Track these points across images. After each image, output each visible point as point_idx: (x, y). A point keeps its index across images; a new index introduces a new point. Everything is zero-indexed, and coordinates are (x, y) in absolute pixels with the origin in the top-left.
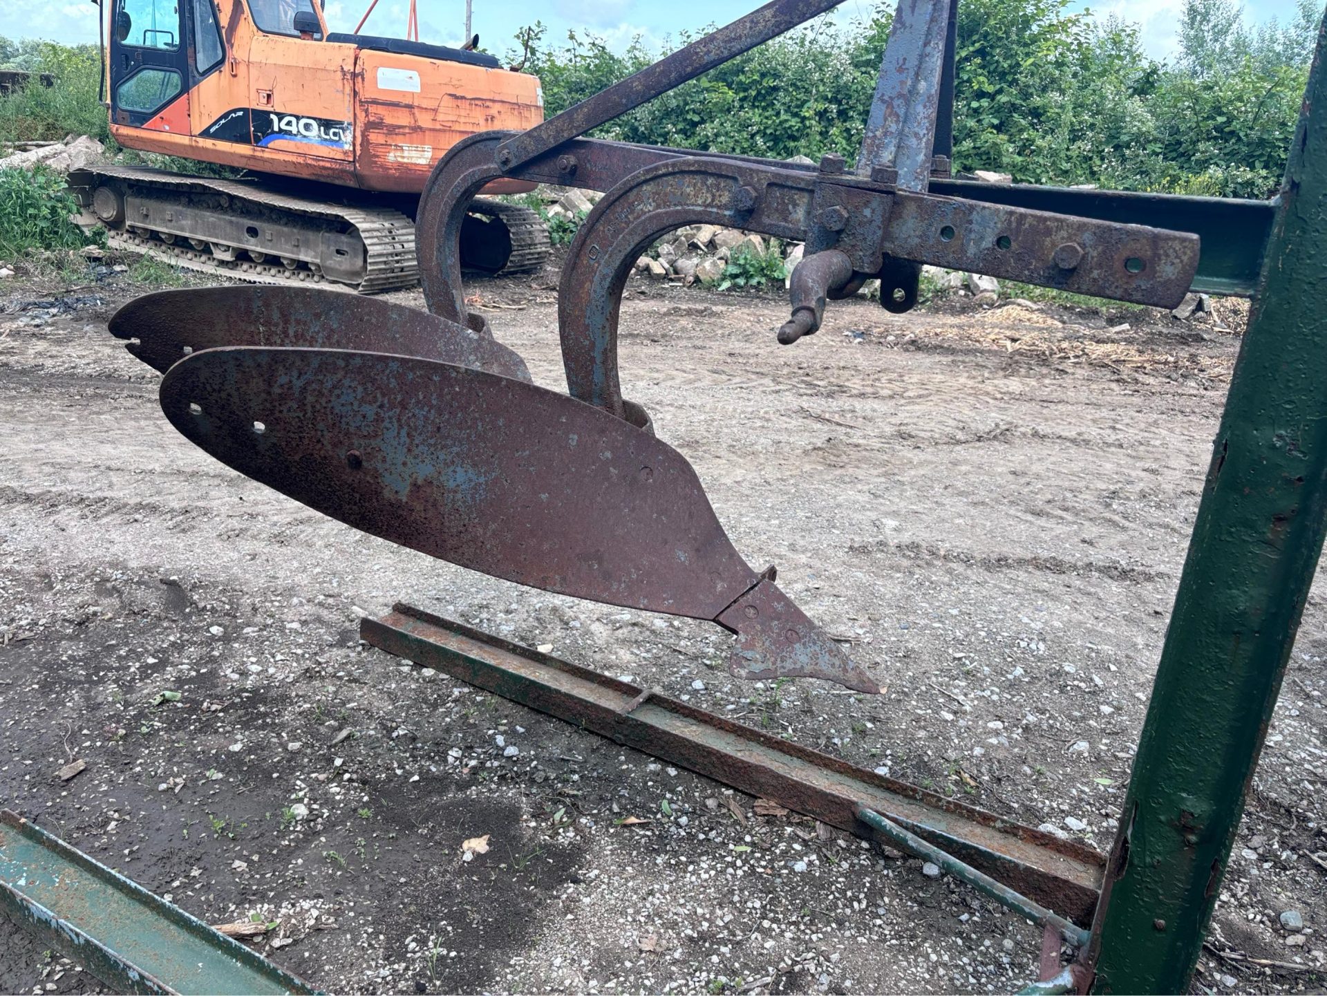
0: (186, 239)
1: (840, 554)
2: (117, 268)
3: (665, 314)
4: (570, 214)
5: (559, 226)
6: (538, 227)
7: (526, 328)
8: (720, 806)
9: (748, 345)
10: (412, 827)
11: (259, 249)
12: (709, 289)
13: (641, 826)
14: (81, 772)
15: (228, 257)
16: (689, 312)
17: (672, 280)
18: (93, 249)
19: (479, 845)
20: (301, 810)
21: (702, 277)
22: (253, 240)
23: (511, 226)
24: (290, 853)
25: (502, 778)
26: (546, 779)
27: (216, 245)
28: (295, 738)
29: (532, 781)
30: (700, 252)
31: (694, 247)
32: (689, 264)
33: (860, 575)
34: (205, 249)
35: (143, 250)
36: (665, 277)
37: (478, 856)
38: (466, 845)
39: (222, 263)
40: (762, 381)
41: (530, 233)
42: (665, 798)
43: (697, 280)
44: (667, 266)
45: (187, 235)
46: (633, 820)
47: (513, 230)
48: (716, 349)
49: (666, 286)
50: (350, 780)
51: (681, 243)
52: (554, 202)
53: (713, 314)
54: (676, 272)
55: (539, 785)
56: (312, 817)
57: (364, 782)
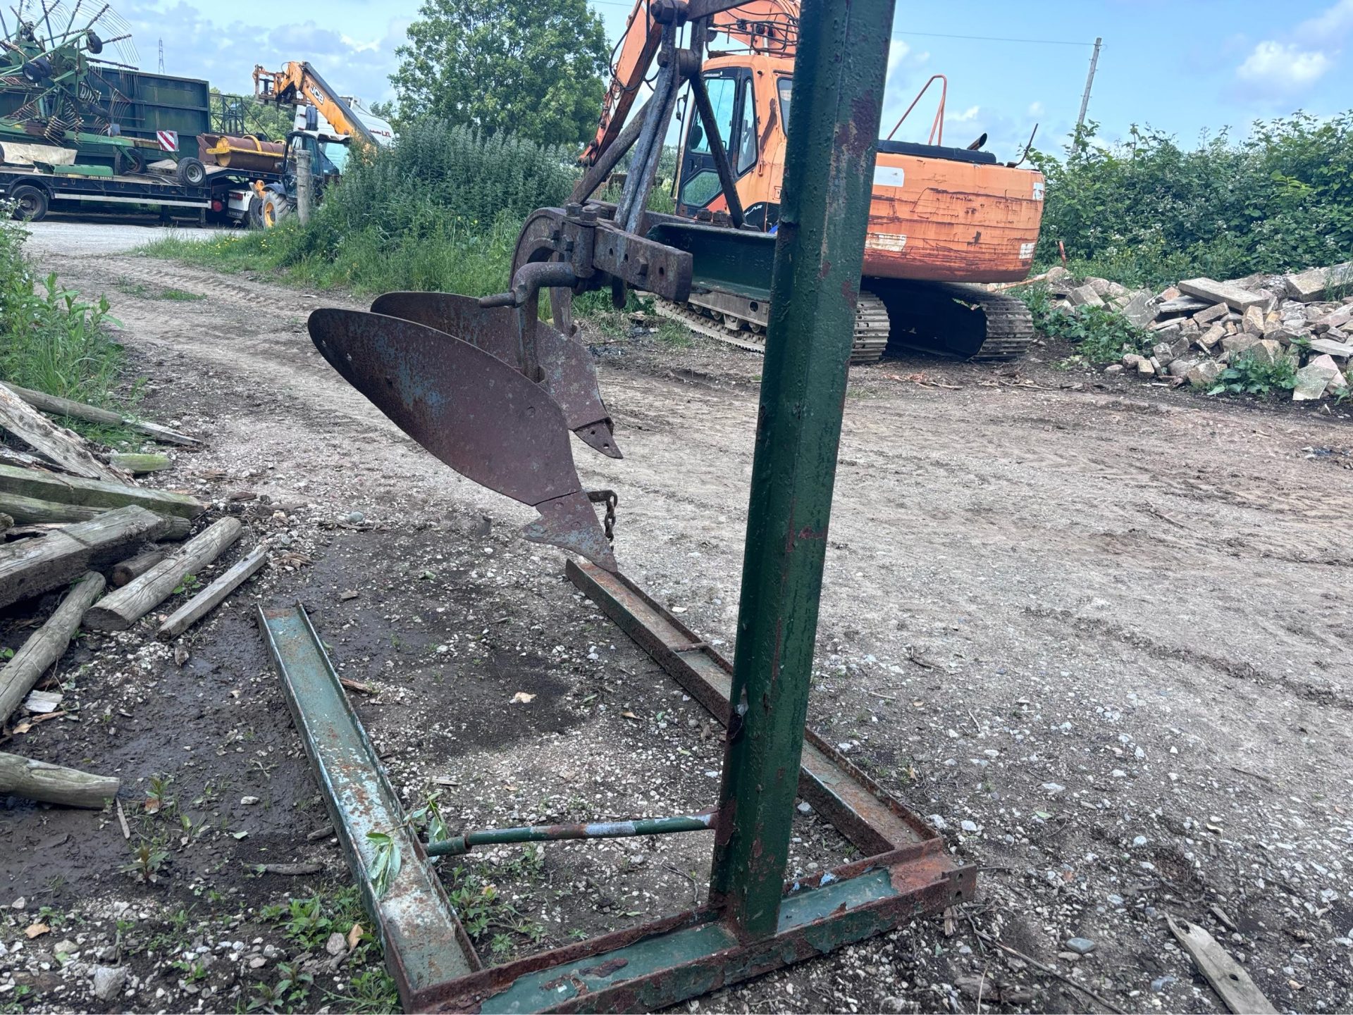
0: (709, 310)
1: (1017, 612)
2: (652, 330)
3: (1102, 407)
4: (1072, 309)
5: (1057, 320)
6: (1022, 317)
7: (945, 405)
8: (698, 726)
9: (1164, 444)
10: (498, 678)
11: (756, 321)
12: (1196, 392)
13: (634, 720)
14: (353, 598)
15: (734, 327)
16: (1129, 408)
17: (1160, 380)
18: (640, 314)
19: (526, 698)
20: (443, 649)
21: (1192, 380)
22: (753, 313)
23: (990, 314)
24: (420, 666)
25: (576, 670)
26: (601, 678)
27: (728, 316)
28: (474, 614)
29: (592, 676)
30: (1201, 353)
31: (1196, 348)
32: (1185, 366)
33: (1011, 630)
34: (720, 320)
35: (681, 318)
36: (1155, 376)
37: (520, 703)
38: (518, 695)
39: (731, 332)
40: (1140, 477)
41: (1011, 322)
42: (666, 710)
43: (1187, 382)
44: (1157, 365)
45: (709, 307)
46: (631, 715)
47: (990, 318)
48: (1123, 442)
49: (1148, 385)
50: (485, 643)
51: (1182, 344)
52: (1061, 297)
53: (1157, 412)
54: (1169, 373)
55: (596, 681)
56: (448, 652)
57: (493, 647)
